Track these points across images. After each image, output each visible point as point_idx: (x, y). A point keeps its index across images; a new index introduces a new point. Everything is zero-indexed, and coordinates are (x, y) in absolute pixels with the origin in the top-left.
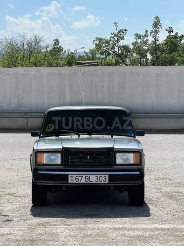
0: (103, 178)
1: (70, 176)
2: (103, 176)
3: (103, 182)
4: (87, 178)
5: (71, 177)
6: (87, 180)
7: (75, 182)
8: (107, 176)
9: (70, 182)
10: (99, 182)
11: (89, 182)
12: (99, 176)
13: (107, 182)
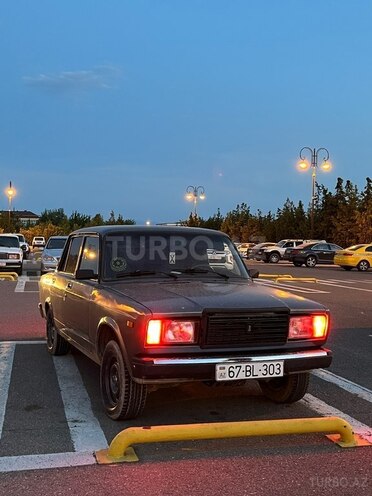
0: (276, 367)
1: (218, 367)
2: (275, 364)
3: (275, 375)
4: (248, 369)
5: (221, 368)
6: (248, 373)
7: (228, 378)
8: (282, 363)
9: (218, 379)
10: (268, 376)
11: (251, 377)
12: (268, 364)
13: (281, 375)
